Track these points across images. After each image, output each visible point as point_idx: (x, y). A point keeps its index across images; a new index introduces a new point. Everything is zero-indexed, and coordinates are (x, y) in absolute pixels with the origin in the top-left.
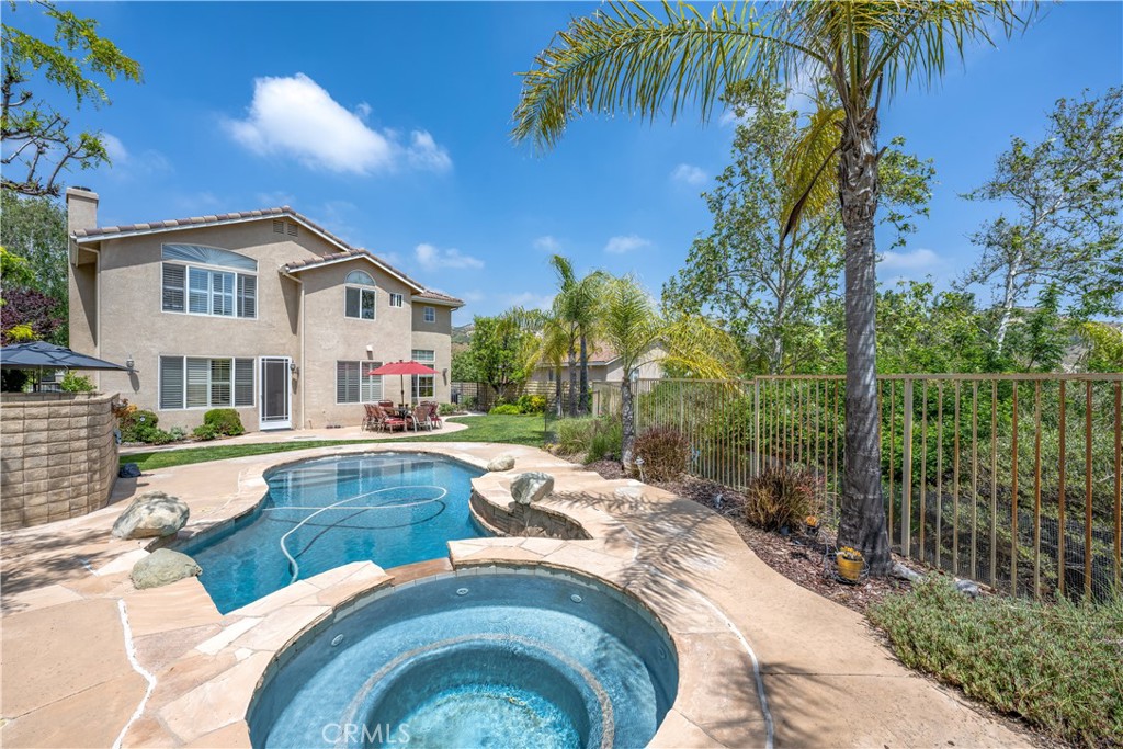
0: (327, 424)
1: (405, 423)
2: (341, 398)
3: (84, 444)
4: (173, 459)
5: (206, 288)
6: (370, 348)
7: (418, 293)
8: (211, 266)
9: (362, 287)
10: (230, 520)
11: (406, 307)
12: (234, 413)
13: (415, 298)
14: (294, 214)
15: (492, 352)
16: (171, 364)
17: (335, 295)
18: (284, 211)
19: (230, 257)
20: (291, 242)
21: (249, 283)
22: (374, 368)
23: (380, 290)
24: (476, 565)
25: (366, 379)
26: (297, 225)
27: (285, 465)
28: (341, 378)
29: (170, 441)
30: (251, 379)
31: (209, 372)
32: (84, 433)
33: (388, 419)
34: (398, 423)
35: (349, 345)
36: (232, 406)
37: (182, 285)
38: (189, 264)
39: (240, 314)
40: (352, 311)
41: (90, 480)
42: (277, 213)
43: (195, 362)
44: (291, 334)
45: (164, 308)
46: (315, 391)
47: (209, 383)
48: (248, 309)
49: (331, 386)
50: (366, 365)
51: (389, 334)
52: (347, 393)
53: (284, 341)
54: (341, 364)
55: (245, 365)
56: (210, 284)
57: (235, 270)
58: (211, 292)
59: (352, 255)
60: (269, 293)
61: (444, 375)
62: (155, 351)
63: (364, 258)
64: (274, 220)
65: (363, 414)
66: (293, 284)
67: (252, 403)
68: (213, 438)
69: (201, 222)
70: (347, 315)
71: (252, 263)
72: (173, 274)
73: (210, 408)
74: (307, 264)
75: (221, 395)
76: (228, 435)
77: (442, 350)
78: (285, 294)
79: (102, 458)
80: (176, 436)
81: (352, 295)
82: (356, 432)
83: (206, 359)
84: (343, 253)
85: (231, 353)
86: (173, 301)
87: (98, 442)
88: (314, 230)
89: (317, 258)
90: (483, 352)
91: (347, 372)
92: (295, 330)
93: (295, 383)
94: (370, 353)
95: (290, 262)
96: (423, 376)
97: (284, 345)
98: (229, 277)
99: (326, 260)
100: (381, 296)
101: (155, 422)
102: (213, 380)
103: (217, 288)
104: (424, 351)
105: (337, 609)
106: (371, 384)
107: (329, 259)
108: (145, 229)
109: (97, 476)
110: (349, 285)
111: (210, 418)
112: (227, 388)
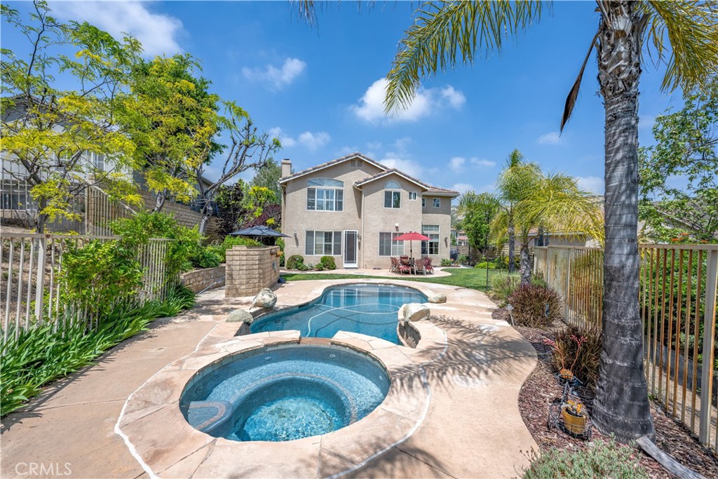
0: (374, 267)
1: (410, 269)
2: (381, 253)
3: (257, 267)
4: (301, 278)
5: (323, 198)
6: (397, 225)
7: (426, 190)
8: (325, 187)
9: (393, 190)
10: (296, 306)
11: (419, 200)
12: (332, 258)
13: (425, 193)
14: (360, 155)
15: (476, 226)
16: (309, 233)
17: (379, 196)
18: (356, 155)
19: (332, 182)
20: (359, 170)
21: (340, 193)
22: (399, 237)
23: (404, 191)
24: (340, 345)
25: (395, 242)
26: (362, 161)
27: (338, 285)
28: (381, 242)
29: (307, 270)
30: (340, 242)
31: (324, 238)
32: (257, 262)
33: (401, 266)
34: (405, 269)
35: (386, 224)
36: (332, 255)
37: (314, 198)
38: (317, 187)
39: (336, 210)
40: (388, 204)
41: (259, 282)
42: (352, 156)
43: (319, 233)
44: (358, 218)
45: (308, 208)
46: (368, 249)
47: (324, 243)
48: (340, 206)
49: (376, 246)
50: (395, 234)
51: (408, 217)
52: (384, 250)
53: (355, 222)
54: (381, 234)
55: (338, 234)
56: (325, 196)
57: (335, 188)
58: (325, 200)
59: (388, 172)
60: (349, 197)
61: (446, 241)
62: (304, 229)
63: (394, 174)
64: (351, 160)
65: (390, 262)
66: (359, 191)
67: (340, 254)
68: (322, 270)
69: (321, 167)
70: (385, 206)
71: (341, 183)
72: (311, 192)
73: (323, 255)
74: (365, 181)
75: (328, 249)
76: (329, 269)
77: (443, 224)
78: (356, 198)
79: (264, 273)
80: (309, 268)
81: (388, 195)
82: (385, 272)
83: (322, 232)
84: (383, 172)
85: (332, 229)
86: (311, 205)
87: (262, 266)
88: (370, 162)
89: (370, 176)
90: (470, 225)
91: (385, 239)
92: (360, 217)
93: (359, 244)
94: (397, 227)
95: (357, 181)
96: (431, 241)
97: (355, 224)
98: (332, 191)
99: (374, 177)
100: (404, 194)
101: (302, 260)
102: (325, 241)
103: (327, 198)
104: (432, 226)
105: (267, 346)
106: (398, 245)
107: (376, 177)
108: (301, 174)
109: (261, 280)
110: (386, 190)
111: (323, 260)
112: (330, 245)
